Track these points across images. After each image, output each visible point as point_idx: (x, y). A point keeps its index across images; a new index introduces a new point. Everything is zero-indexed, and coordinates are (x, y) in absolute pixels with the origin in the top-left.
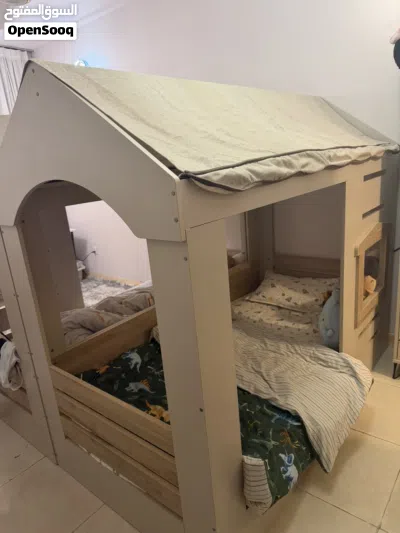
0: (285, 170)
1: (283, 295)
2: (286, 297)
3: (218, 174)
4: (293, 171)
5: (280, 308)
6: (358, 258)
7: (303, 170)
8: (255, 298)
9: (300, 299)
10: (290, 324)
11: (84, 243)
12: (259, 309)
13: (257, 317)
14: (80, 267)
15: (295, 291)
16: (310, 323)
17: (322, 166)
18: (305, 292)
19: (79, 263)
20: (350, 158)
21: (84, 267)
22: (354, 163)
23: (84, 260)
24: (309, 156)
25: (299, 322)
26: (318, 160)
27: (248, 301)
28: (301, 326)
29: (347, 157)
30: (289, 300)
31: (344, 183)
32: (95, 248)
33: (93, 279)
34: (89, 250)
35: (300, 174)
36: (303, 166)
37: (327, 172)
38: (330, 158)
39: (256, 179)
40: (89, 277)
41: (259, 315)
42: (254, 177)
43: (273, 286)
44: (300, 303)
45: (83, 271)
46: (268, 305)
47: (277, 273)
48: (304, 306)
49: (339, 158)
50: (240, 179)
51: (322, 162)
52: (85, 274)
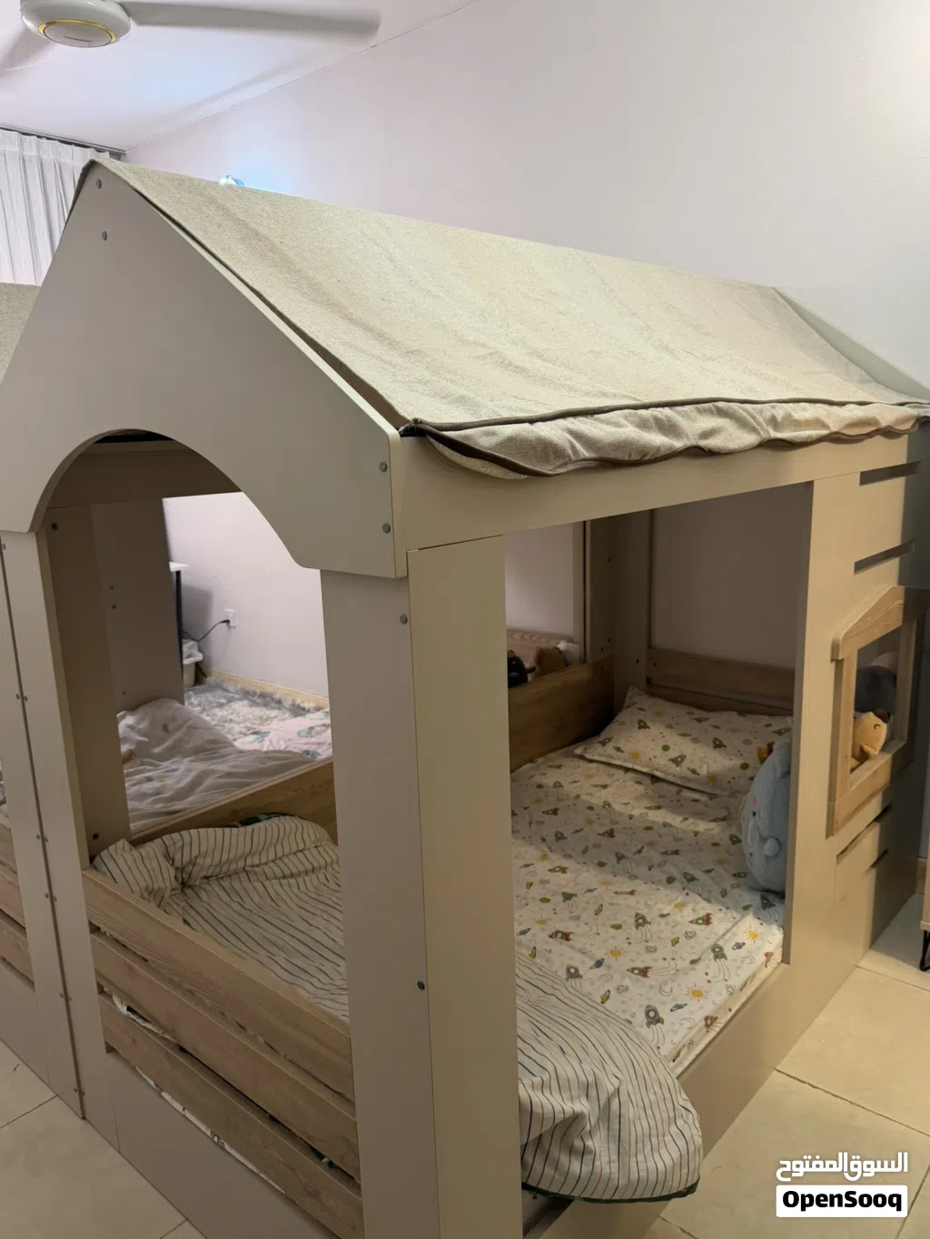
0: (657, 439)
1: (666, 748)
2: (673, 754)
3: (494, 434)
4: (679, 444)
5: (655, 779)
6: (839, 663)
7: (703, 443)
8: (596, 751)
9: (704, 760)
10: (676, 820)
11: (204, 599)
12: (605, 780)
13: (598, 798)
14: (192, 654)
15: (696, 740)
16: (724, 819)
17: (750, 439)
18: (718, 745)
19: (188, 646)
20: (824, 426)
21: (199, 657)
22: (836, 438)
23: (202, 640)
24: (722, 413)
25: (699, 815)
26: (742, 423)
27: (582, 757)
28: (702, 826)
29: (819, 423)
30: (677, 761)
31: (810, 484)
32: (229, 612)
33: (219, 686)
34: (216, 617)
35: (696, 452)
36: (706, 434)
37: (767, 454)
38: (773, 422)
39: (584, 452)
40: (210, 680)
41: (604, 792)
42: (578, 446)
43: (642, 725)
44: (703, 771)
45: (198, 665)
46: (627, 770)
47: (652, 694)
48: (713, 778)
49: (798, 424)
50: (547, 449)
51: (754, 430)
52: (200, 673)
